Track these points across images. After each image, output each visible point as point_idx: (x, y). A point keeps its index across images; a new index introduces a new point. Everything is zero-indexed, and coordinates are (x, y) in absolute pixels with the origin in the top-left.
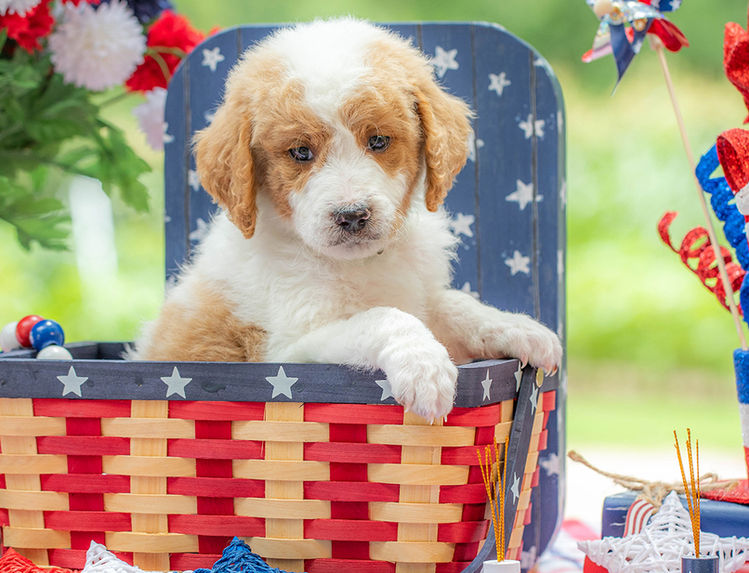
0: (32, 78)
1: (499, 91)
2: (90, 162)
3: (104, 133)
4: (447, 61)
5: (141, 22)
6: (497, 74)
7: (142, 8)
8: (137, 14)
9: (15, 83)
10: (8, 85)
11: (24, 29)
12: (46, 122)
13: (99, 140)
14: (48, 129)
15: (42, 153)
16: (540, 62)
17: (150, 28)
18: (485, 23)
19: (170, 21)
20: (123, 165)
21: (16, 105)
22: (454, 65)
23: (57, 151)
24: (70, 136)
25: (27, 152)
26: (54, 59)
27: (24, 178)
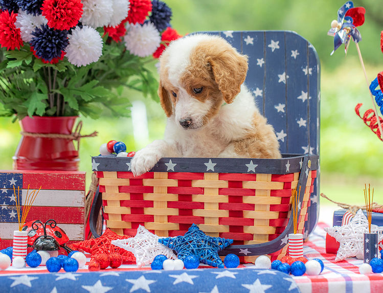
0: (118, 52)
1: (295, 57)
2: (139, 85)
3: (145, 73)
4: (275, 46)
5: (159, 31)
6: (294, 50)
7: (159, 26)
8: (158, 28)
9: (111, 54)
10: (109, 54)
11: (115, 33)
12: (123, 69)
13: (143, 76)
14: (123, 72)
15: (121, 81)
16: (311, 46)
17: (162, 34)
18: (290, 31)
19: (170, 32)
20: (152, 86)
21: (111, 62)
22: (278, 47)
23: (127, 80)
24: (132, 75)
25: (116, 80)
26: (126, 45)
27: (114, 90)
